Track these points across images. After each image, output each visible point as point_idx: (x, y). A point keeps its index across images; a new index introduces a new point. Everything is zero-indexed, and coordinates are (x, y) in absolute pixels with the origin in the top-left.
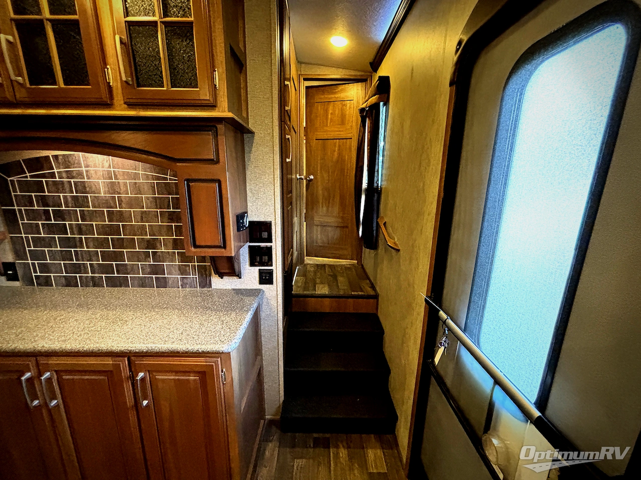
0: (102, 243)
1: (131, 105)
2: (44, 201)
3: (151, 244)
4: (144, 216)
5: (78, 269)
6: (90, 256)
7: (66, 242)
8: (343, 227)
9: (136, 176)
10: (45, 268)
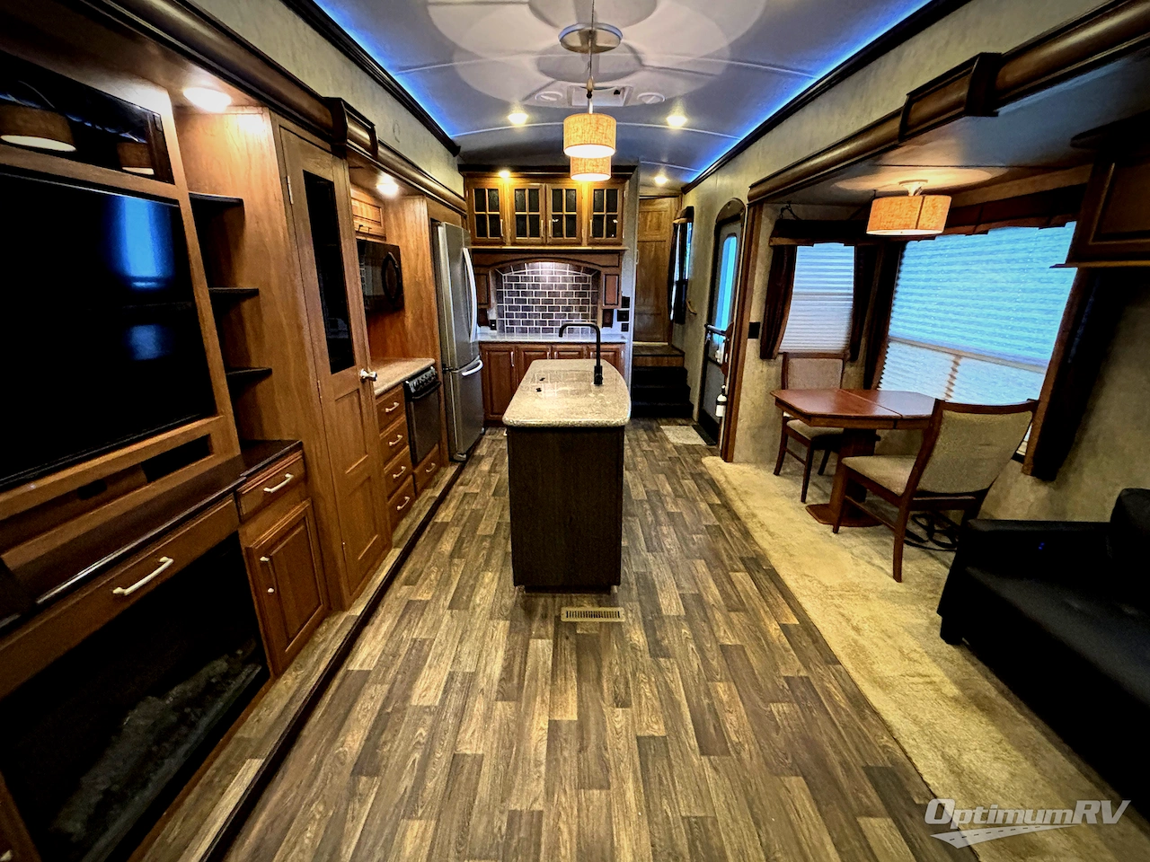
0: (543, 309)
1: (589, 244)
2: (518, 286)
3: (568, 309)
4: (566, 294)
5: (529, 323)
6: (536, 316)
7: (525, 308)
8: (658, 314)
9: (565, 273)
10: (512, 323)
